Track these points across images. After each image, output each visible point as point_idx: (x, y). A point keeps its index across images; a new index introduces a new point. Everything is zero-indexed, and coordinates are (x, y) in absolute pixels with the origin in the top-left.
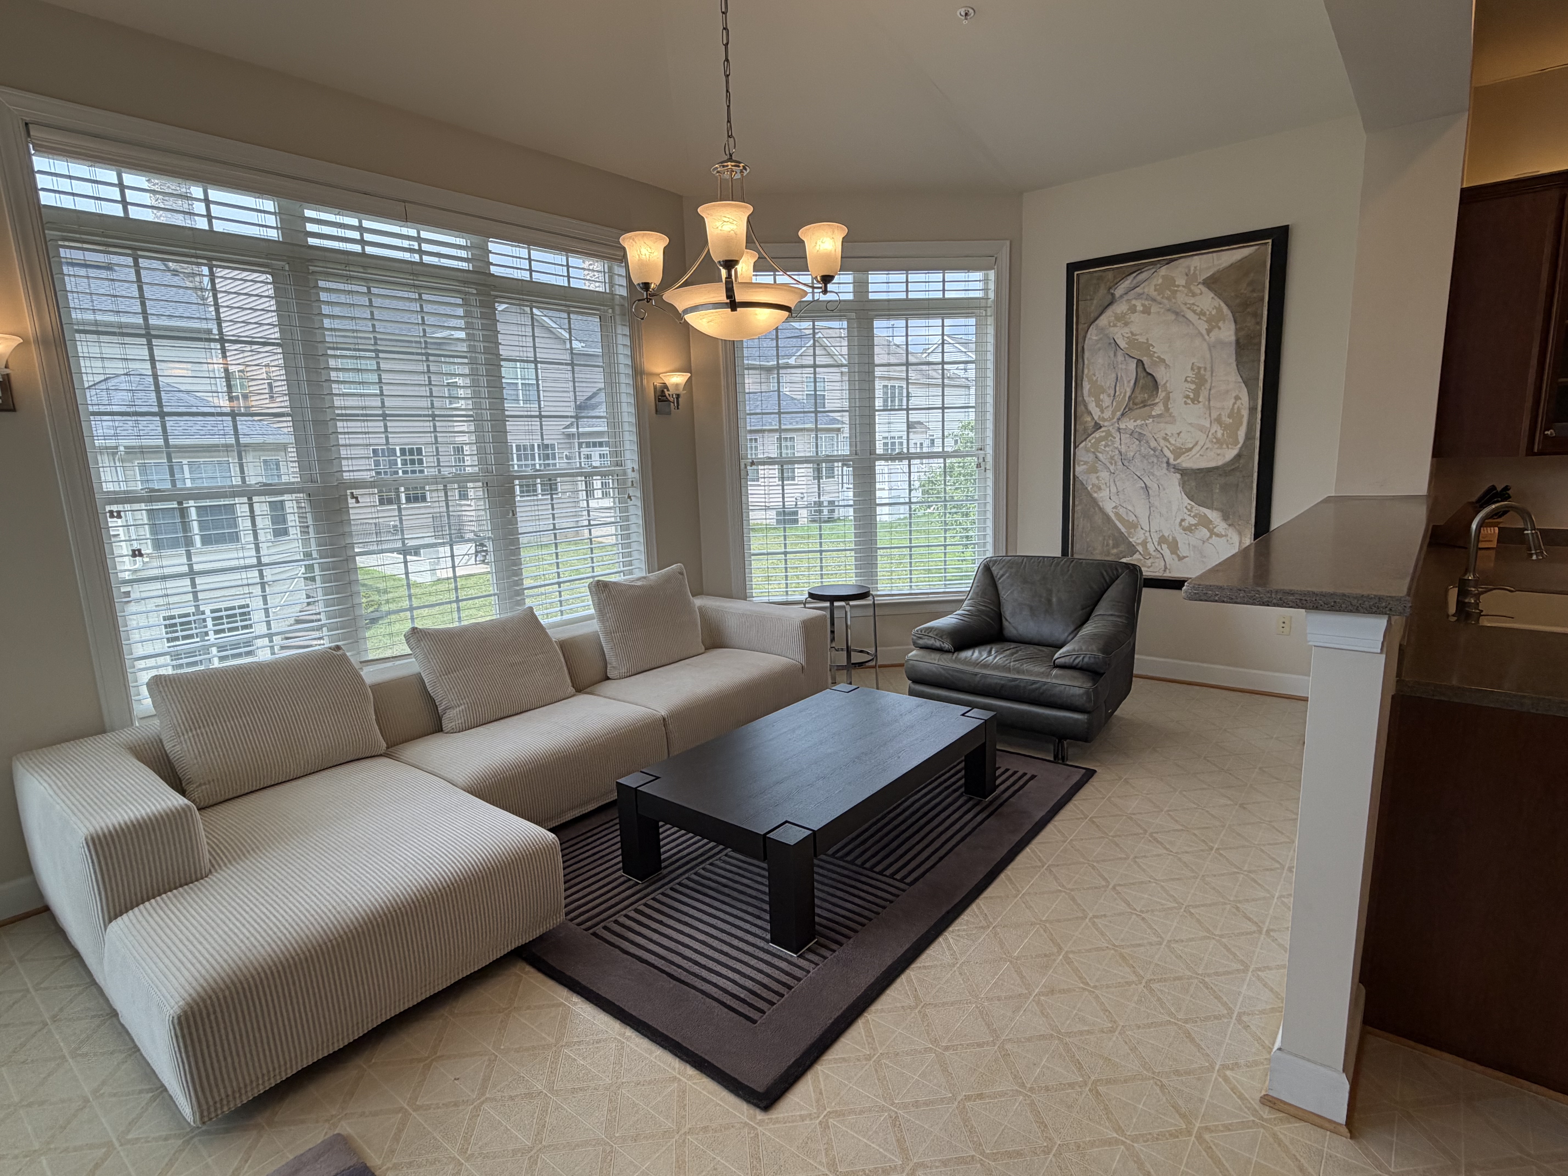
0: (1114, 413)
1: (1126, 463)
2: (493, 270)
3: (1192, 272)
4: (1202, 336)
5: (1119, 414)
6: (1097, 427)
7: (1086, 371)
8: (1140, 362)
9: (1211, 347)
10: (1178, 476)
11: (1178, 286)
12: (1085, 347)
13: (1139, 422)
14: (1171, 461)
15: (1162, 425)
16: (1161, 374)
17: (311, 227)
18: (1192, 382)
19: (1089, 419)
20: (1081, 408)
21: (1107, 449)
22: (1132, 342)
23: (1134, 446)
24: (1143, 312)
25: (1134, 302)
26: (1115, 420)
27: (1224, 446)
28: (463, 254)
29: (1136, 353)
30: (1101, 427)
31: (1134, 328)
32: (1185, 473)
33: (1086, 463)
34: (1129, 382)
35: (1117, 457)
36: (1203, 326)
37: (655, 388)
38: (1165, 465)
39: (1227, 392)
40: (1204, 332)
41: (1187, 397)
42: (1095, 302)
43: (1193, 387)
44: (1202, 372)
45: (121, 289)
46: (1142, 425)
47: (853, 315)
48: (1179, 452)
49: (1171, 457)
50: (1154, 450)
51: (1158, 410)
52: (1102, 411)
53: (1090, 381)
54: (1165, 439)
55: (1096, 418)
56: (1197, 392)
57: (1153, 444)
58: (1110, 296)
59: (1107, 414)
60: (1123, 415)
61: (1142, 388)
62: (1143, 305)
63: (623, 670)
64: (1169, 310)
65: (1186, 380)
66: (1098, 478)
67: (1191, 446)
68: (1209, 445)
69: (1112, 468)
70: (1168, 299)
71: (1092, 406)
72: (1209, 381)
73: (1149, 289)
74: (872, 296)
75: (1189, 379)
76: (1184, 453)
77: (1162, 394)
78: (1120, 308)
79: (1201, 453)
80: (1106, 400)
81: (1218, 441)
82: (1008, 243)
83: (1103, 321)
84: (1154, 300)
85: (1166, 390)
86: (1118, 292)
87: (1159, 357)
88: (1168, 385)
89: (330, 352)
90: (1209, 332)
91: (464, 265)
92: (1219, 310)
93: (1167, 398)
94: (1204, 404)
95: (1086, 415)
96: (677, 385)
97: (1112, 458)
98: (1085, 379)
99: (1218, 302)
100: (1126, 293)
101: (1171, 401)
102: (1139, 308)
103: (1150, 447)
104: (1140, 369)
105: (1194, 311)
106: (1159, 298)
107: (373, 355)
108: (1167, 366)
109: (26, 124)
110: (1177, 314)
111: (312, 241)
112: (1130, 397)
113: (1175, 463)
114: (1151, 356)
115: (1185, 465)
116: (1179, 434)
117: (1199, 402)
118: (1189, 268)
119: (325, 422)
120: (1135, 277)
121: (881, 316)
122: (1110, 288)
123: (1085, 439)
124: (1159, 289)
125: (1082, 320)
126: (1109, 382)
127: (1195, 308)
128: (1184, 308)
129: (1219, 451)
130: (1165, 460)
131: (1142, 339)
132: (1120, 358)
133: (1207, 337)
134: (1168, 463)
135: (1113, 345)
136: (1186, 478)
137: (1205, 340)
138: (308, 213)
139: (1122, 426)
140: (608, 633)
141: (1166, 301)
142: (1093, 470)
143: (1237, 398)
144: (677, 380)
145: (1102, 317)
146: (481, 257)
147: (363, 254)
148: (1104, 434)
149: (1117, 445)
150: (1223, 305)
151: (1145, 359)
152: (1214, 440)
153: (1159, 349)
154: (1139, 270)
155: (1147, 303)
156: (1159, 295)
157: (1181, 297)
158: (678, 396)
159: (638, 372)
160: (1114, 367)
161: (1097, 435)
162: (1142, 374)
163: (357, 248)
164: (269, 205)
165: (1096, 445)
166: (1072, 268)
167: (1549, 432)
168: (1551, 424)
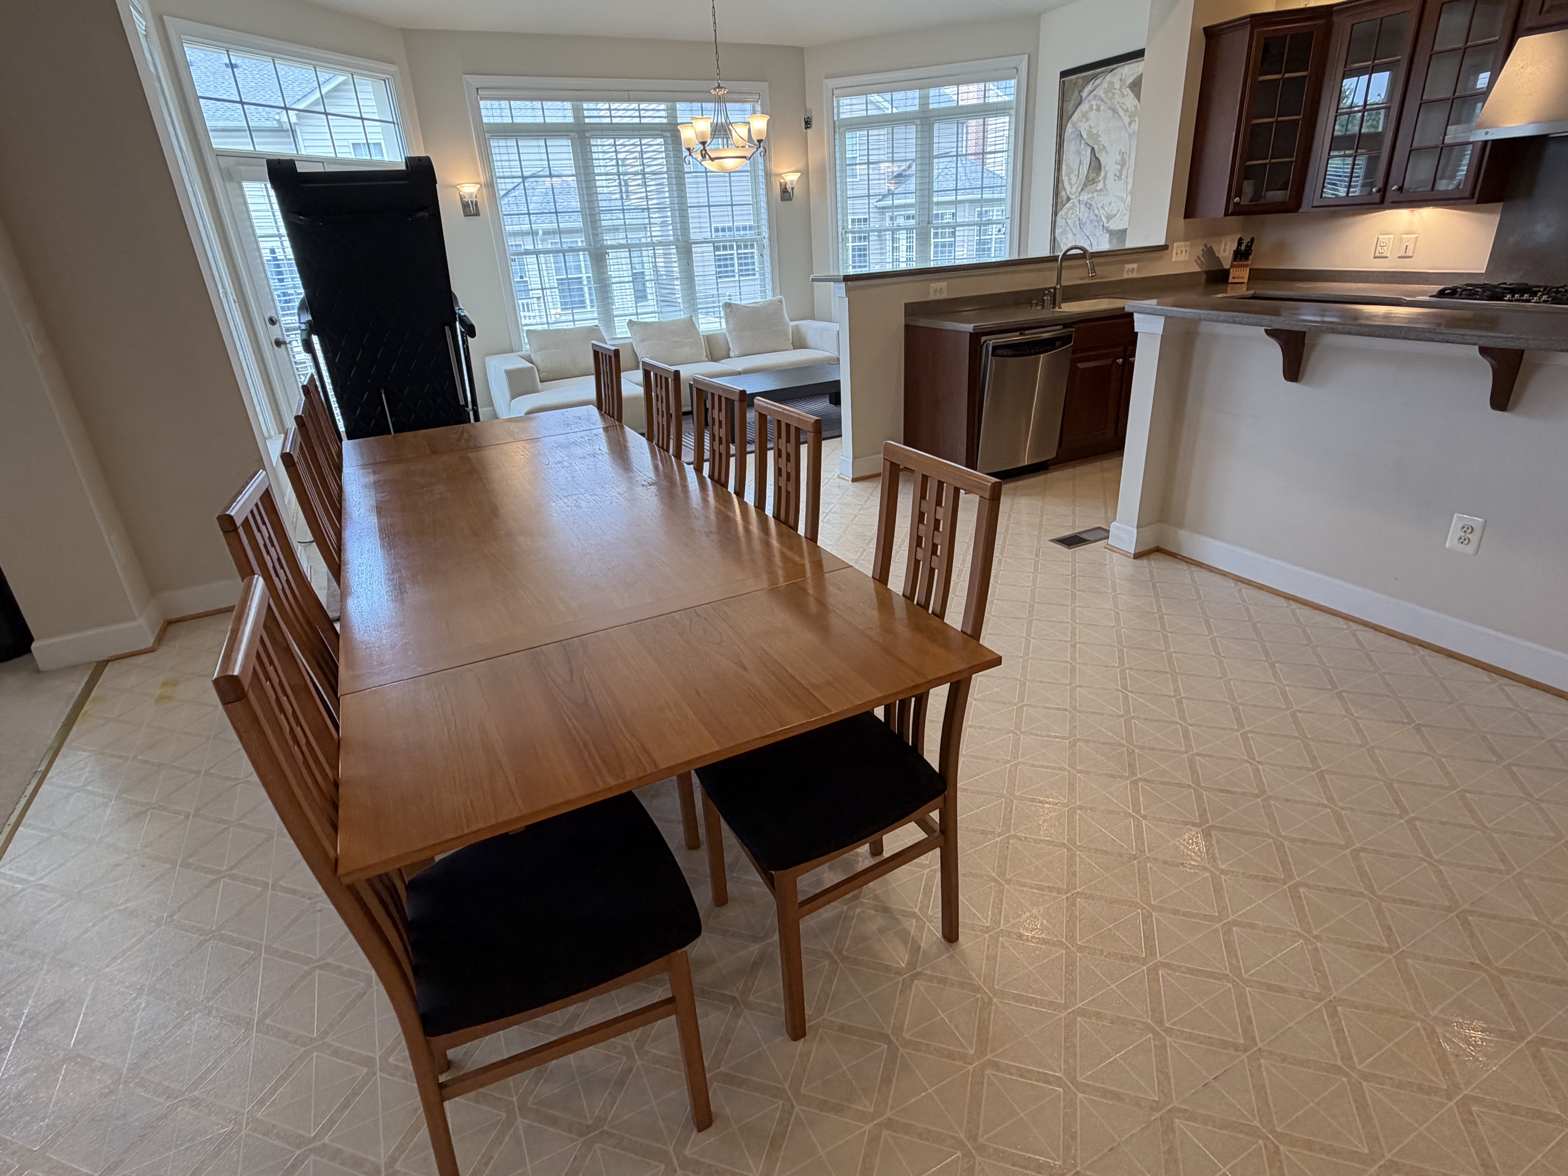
6: (1069, 199)
8: (1093, 149)
19: (1065, 193)
20: (1060, 186)
36: (1127, 120)
37: (781, 183)
41: (1115, 175)
42: (1074, 100)
47: (918, 122)
49: (1105, 220)
53: (1066, 165)
57: (1096, 212)
59: (1074, 190)
63: (737, 353)
69: (1074, 230)
71: (1066, 183)
74: (930, 107)
77: (1103, 174)
78: (1084, 107)
82: (1027, 56)
83: (1075, 118)
86: (1084, 94)
89: (597, 178)
91: (663, 120)
95: (1062, 191)
96: (792, 182)
109: (477, 89)
110: (1114, 111)
111: (587, 120)
114: (1098, 145)
118: (1122, 74)
119: (596, 215)
121: (939, 122)
124: (1106, 93)
125: (1066, 115)
132: (1083, 146)
136: (1112, 237)
138: (585, 106)
140: (730, 332)
144: (791, 178)
146: (672, 114)
147: (611, 123)
151: (1096, 147)
153: (1103, 139)
158: (793, 189)
159: (768, 175)
160: (1079, 153)
165: (1067, 214)
166: (1064, 74)
167: (1237, 199)
168: (1239, 194)
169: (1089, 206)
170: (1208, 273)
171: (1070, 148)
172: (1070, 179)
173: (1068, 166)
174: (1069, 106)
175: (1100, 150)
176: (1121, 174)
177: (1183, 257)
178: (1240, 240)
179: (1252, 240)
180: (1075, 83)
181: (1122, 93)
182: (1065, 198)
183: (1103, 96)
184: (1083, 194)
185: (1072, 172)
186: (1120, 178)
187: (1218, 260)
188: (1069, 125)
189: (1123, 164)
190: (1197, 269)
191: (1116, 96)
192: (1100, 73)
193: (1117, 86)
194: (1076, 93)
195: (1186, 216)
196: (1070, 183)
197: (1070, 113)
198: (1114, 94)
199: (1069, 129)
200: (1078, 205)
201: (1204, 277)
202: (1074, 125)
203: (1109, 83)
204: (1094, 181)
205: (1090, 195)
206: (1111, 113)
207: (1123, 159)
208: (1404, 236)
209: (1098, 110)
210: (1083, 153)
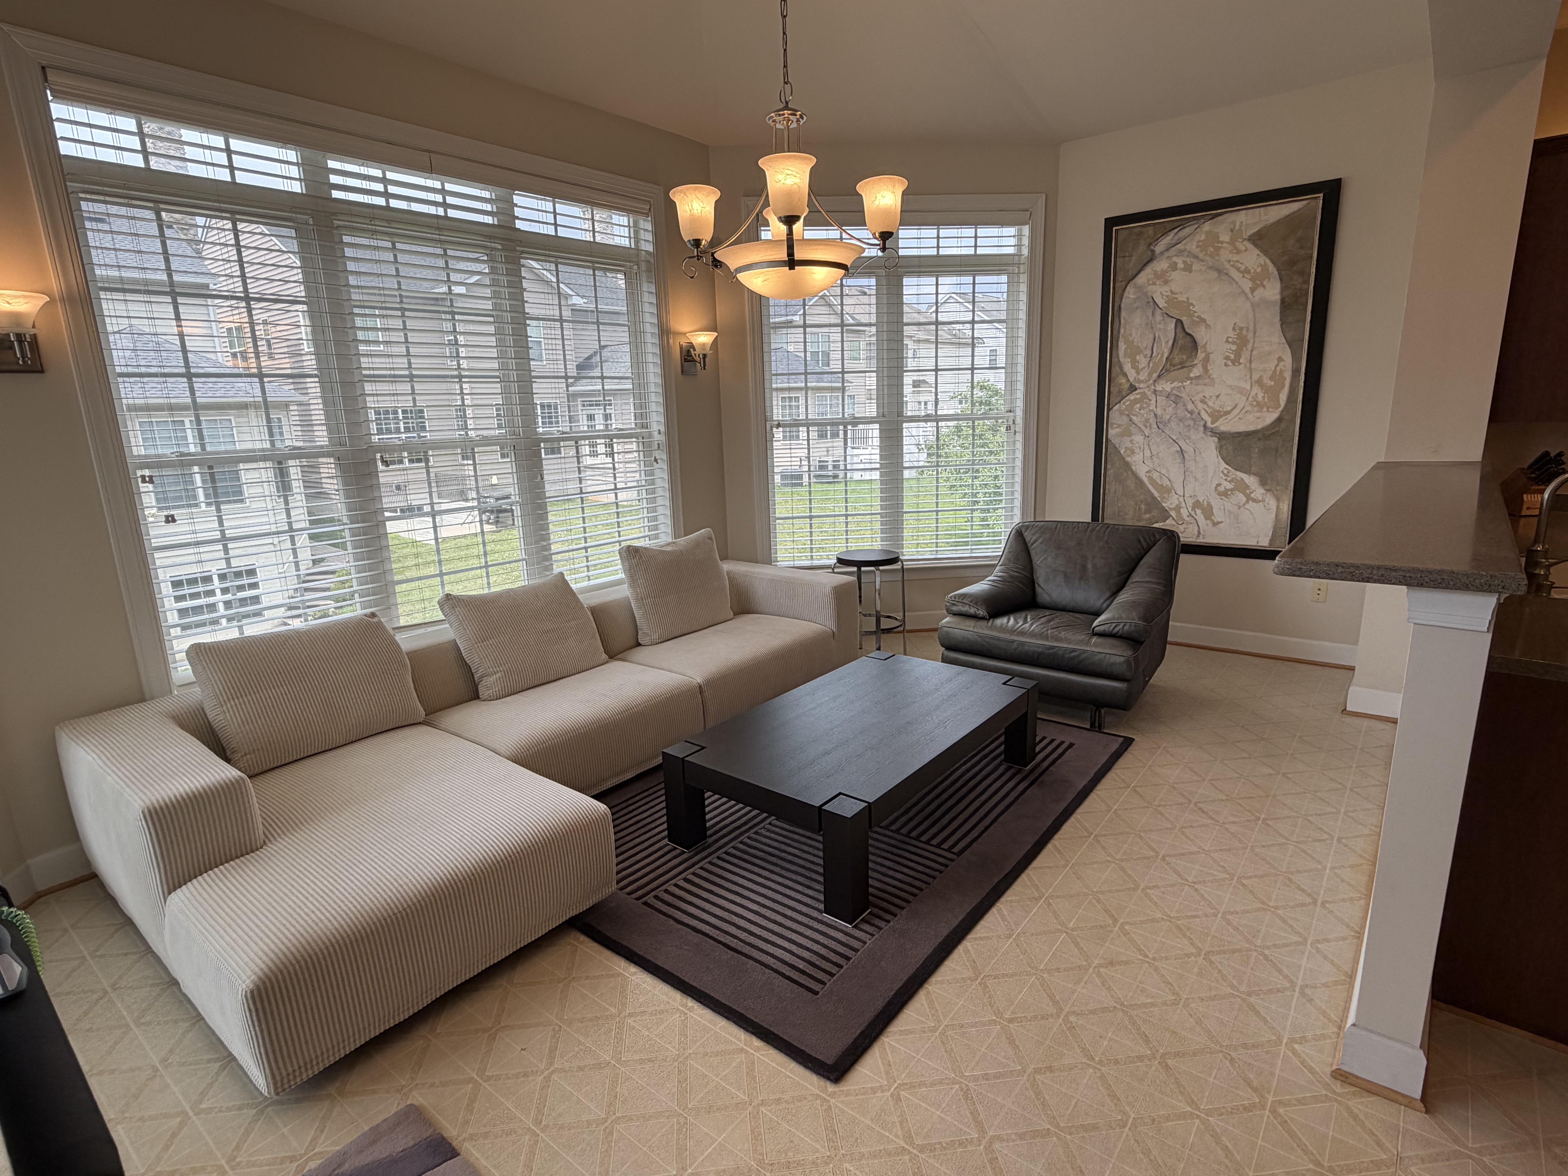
0: (1150, 375)
1: (1161, 426)
2: (519, 224)
3: (1237, 227)
4: (1246, 294)
5: (1155, 375)
7: (1122, 331)
8: (1179, 323)
9: (1254, 306)
10: (1216, 439)
11: (1222, 242)
12: (1122, 306)
13: (1175, 384)
14: (1209, 424)
15: (1200, 388)
16: (1200, 334)
17: (334, 179)
18: (1234, 343)
19: (1124, 381)
20: (1116, 369)
21: (1142, 411)
22: (1171, 301)
23: (1170, 409)
24: (1184, 270)
25: (1175, 259)
26: (1151, 381)
27: (1265, 409)
28: (488, 207)
29: (1175, 313)
30: (1136, 389)
31: (1174, 287)
32: (1222, 437)
33: (1119, 426)
34: (1167, 342)
35: (1152, 420)
37: (681, 347)
38: (1202, 428)
39: (1270, 353)
40: (1248, 291)
41: (1227, 358)
42: (1134, 259)
43: (1234, 347)
44: (1244, 332)
45: (145, 245)
46: (1179, 387)
47: (882, 272)
48: (1216, 416)
50: (1191, 413)
51: (1196, 372)
52: (1138, 373)
53: (1126, 342)
54: (1202, 401)
55: (1131, 380)
56: (1238, 354)
58: (1150, 253)
59: (1143, 376)
60: (1159, 376)
61: (1180, 349)
62: (1184, 262)
63: (656, 637)
64: (1211, 268)
65: (1227, 341)
66: (1131, 441)
67: (1229, 408)
68: (1249, 408)
70: (1211, 256)
72: (1251, 341)
73: (1192, 246)
74: (902, 252)
75: (1230, 340)
76: (1221, 416)
78: (1160, 265)
79: (1240, 416)
80: (1143, 361)
81: (1258, 404)
82: (1044, 196)
83: (1141, 279)
84: (1196, 257)
85: (1205, 351)
86: (1159, 248)
87: (1199, 317)
88: (1208, 346)
89: (356, 311)
90: (1253, 290)
91: (489, 220)
93: (1206, 360)
94: (1245, 366)
95: (1120, 377)
96: (704, 344)
97: (1147, 420)
98: (1121, 339)
99: (1264, 260)
100: (1167, 250)
101: (1211, 362)
102: (1181, 265)
103: (1187, 410)
104: (1179, 329)
105: (1238, 269)
106: (1201, 256)
107: (399, 313)
108: (1208, 326)
109: (43, 68)
111: (336, 194)
112: (1167, 358)
113: (1213, 426)
115: (1223, 428)
116: (1218, 396)
117: (1240, 364)
118: (1234, 223)
119: (353, 383)
120: (1176, 233)
121: (911, 274)
122: (1150, 244)
123: (1120, 402)
125: (1120, 278)
126: (1147, 342)
127: (1240, 265)
128: (1228, 266)
129: (1258, 414)
130: (1202, 423)
131: (1182, 298)
132: (1158, 317)
133: (1250, 296)
134: (1205, 426)
135: (1152, 304)
136: (1224, 442)
137: (1248, 298)
138: (332, 164)
139: (1159, 388)
140: (640, 599)
141: (1208, 258)
142: (1127, 433)
143: (1280, 359)
144: (703, 339)
145: (1139, 276)
146: (506, 212)
147: (388, 208)
148: (1138, 396)
149: (1152, 407)
150: (1268, 261)
151: (1184, 319)
152: (1255, 403)
153: (1199, 308)
154: (1181, 225)
155: (1188, 260)
156: (1201, 251)
157: (1225, 254)
158: (705, 356)
159: (665, 332)
160: (1151, 326)
161: (1132, 397)
162: (1181, 335)
163: (380, 201)
164: (291, 155)
166: (1111, 223)
174: (1128, 263)
180: (1139, 234)
181: (1236, 248)
185: (1139, 351)
194: (1141, 248)
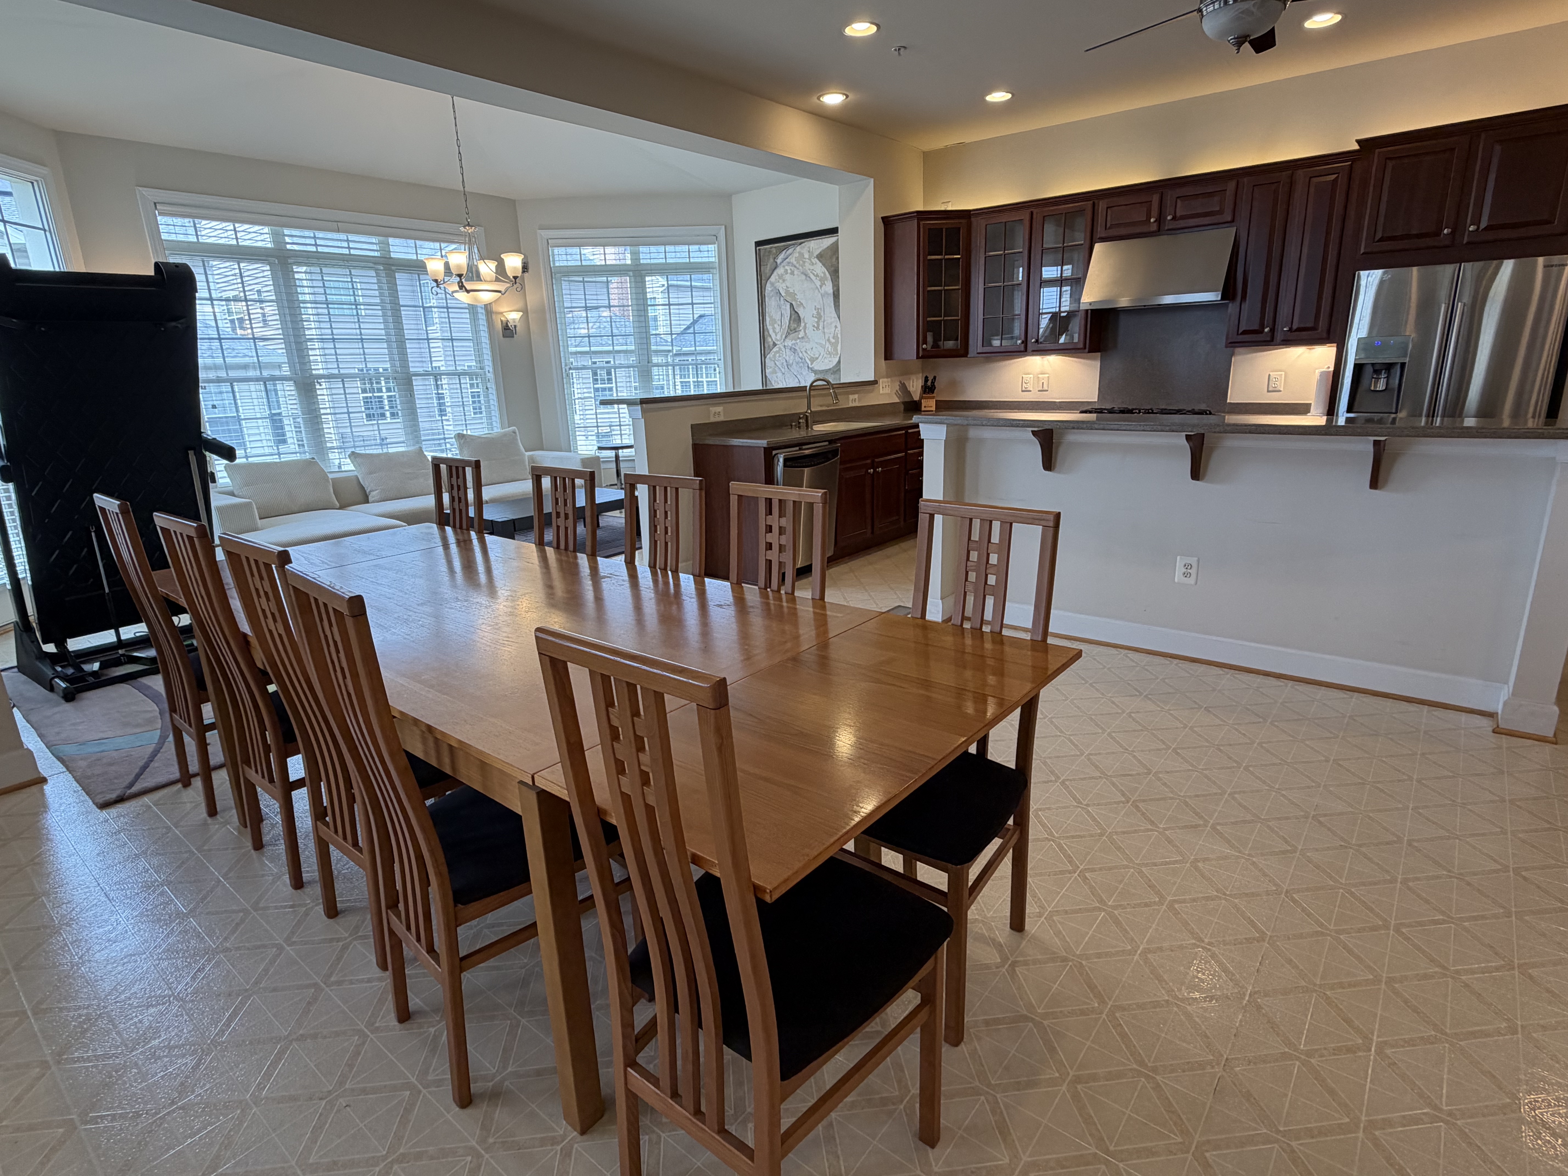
2: (393, 255)
6: (775, 345)
8: (791, 305)
9: (822, 296)
17: (289, 239)
19: (771, 340)
20: (766, 333)
22: (787, 292)
25: (787, 267)
28: (375, 247)
29: (789, 299)
36: (818, 284)
37: (502, 321)
42: (769, 267)
48: (813, 360)
49: (809, 363)
53: (770, 316)
56: (818, 323)
57: (801, 355)
59: (778, 337)
71: (771, 332)
73: (792, 260)
74: (642, 262)
77: (803, 324)
78: (780, 271)
80: (778, 328)
81: (830, 353)
82: (724, 227)
83: (772, 279)
86: (779, 261)
90: (821, 287)
91: (375, 254)
92: (824, 273)
93: (805, 328)
95: (769, 337)
96: (514, 320)
99: (824, 269)
102: (789, 271)
109: (155, 203)
110: (806, 275)
111: (289, 247)
115: (816, 368)
121: (651, 274)
124: (797, 260)
125: (763, 278)
131: (791, 291)
132: (782, 302)
138: (287, 232)
144: (514, 316)
146: (385, 248)
147: (317, 252)
151: (794, 303)
153: (799, 297)
157: (808, 266)
158: (515, 326)
159: (489, 312)
160: (779, 307)
161: (775, 349)
162: (793, 312)
163: (313, 249)
164: (266, 230)
165: (774, 356)
166: (758, 244)
167: (924, 346)
168: (925, 342)
169: (794, 351)
170: (904, 403)
171: (771, 304)
172: (774, 329)
173: (771, 317)
174: (766, 269)
175: (798, 306)
176: (818, 325)
177: (887, 390)
178: (926, 378)
179: (935, 378)
180: (770, 252)
182: (771, 343)
183: (795, 263)
184: (787, 340)
185: (776, 323)
186: (818, 328)
187: (909, 393)
188: (768, 285)
189: (819, 317)
190: (897, 400)
191: (806, 264)
192: (790, 245)
193: (806, 256)
194: (771, 260)
195: (886, 359)
196: (774, 331)
197: (768, 275)
198: (804, 262)
199: (769, 288)
200: (783, 349)
201: (902, 407)
202: (772, 284)
203: (799, 253)
204: (795, 330)
205: (794, 342)
206: (804, 277)
207: (818, 313)
208: (1040, 376)
209: (792, 273)
210: (783, 307)
